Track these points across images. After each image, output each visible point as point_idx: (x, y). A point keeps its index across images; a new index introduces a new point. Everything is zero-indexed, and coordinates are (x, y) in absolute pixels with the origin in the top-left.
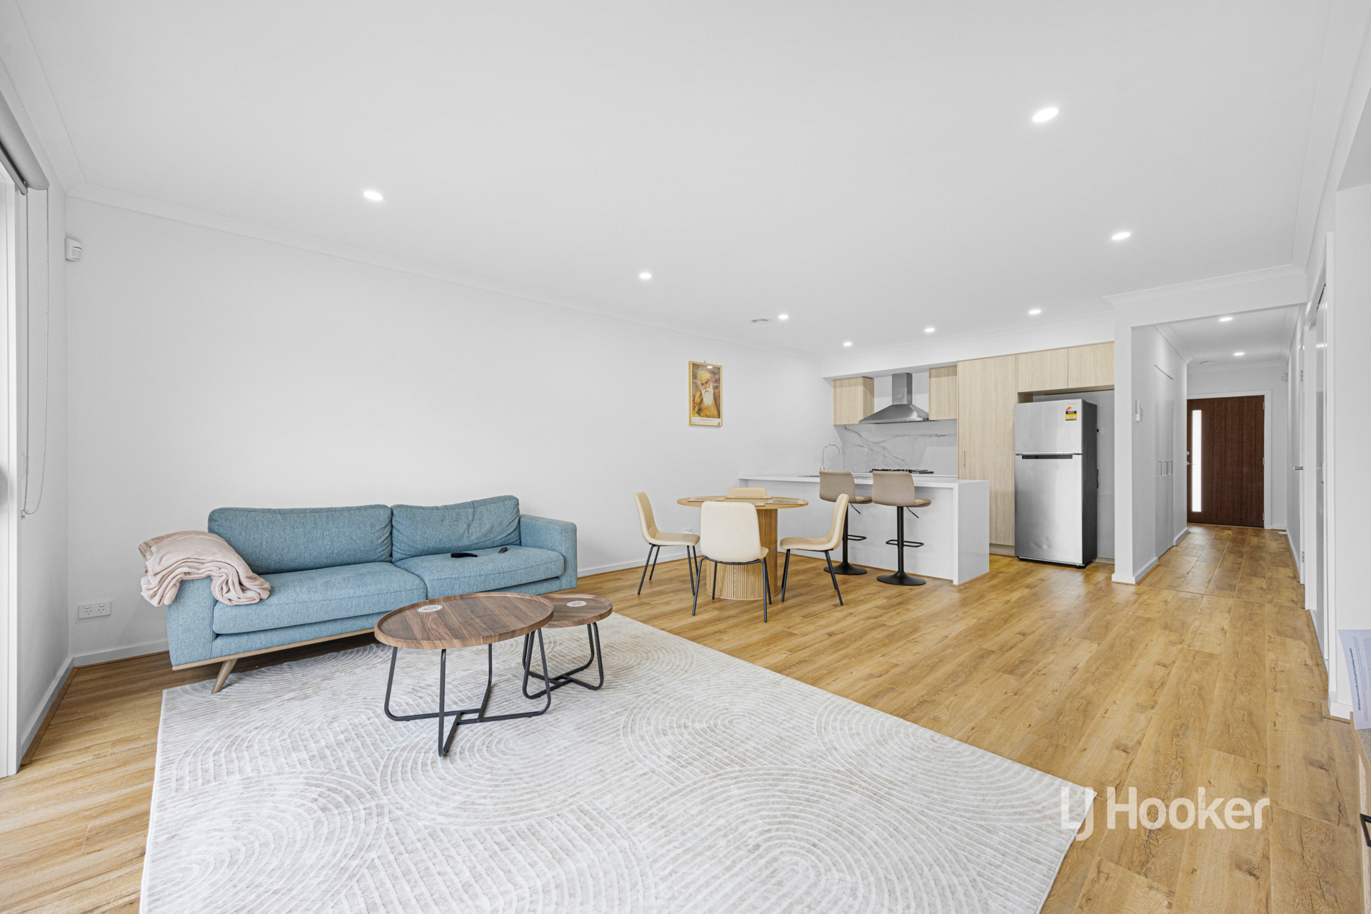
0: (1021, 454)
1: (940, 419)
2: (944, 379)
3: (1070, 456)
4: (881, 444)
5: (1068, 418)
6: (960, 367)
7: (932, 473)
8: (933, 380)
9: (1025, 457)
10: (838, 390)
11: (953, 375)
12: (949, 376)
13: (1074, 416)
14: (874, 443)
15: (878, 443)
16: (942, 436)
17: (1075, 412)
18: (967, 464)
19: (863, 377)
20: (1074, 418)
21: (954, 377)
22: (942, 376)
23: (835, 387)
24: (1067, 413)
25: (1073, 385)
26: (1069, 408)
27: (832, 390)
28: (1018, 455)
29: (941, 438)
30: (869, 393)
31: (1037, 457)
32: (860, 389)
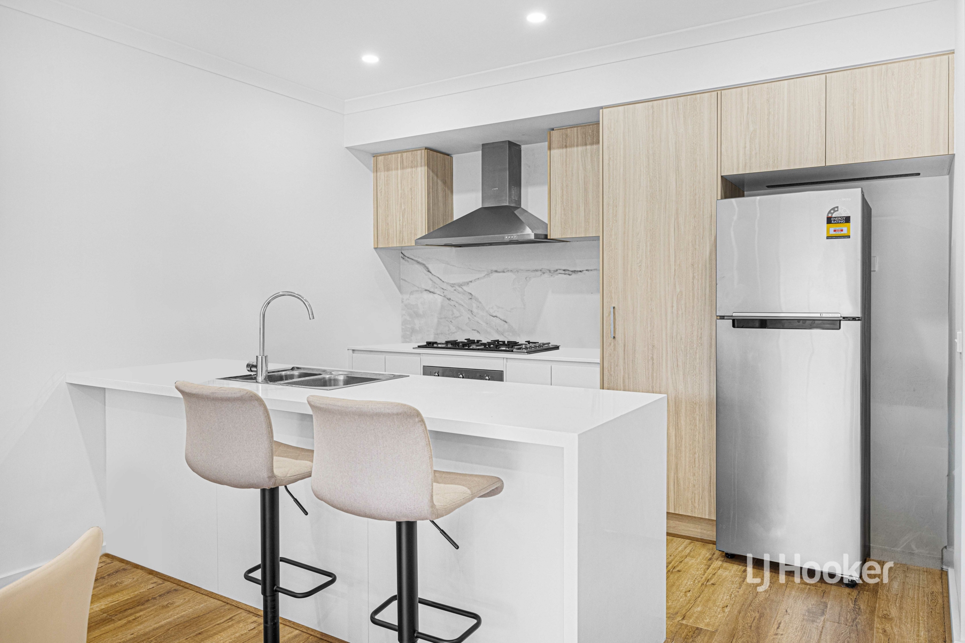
0: (729, 317)
1: (568, 235)
2: (577, 151)
3: (834, 324)
4: (465, 288)
5: (832, 233)
6: (606, 118)
7: (557, 348)
8: (555, 152)
9: (739, 323)
10: (382, 175)
11: (592, 144)
12: (586, 145)
13: (844, 227)
14: (452, 285)
15: (460, 285)
16: (574, 272)
17: (847, 220)
18: (619, 336)
19: (426, 148)
20: (845, 232)
21: (595, 146)
22: (572, 146)
23: (376, 170)
24: (829, 220)
25: (837, 158)
26: (835, 209)
27: (372, 175)
28: (722, 318)
29: (574, 276)
30: (440, 183)
31: (764, 323)
32: (420, 174)
